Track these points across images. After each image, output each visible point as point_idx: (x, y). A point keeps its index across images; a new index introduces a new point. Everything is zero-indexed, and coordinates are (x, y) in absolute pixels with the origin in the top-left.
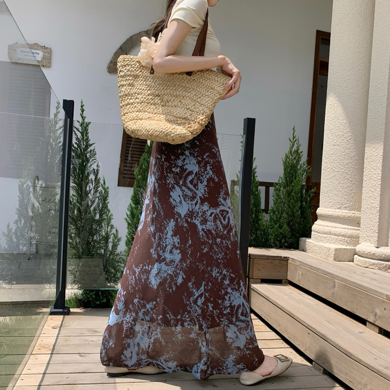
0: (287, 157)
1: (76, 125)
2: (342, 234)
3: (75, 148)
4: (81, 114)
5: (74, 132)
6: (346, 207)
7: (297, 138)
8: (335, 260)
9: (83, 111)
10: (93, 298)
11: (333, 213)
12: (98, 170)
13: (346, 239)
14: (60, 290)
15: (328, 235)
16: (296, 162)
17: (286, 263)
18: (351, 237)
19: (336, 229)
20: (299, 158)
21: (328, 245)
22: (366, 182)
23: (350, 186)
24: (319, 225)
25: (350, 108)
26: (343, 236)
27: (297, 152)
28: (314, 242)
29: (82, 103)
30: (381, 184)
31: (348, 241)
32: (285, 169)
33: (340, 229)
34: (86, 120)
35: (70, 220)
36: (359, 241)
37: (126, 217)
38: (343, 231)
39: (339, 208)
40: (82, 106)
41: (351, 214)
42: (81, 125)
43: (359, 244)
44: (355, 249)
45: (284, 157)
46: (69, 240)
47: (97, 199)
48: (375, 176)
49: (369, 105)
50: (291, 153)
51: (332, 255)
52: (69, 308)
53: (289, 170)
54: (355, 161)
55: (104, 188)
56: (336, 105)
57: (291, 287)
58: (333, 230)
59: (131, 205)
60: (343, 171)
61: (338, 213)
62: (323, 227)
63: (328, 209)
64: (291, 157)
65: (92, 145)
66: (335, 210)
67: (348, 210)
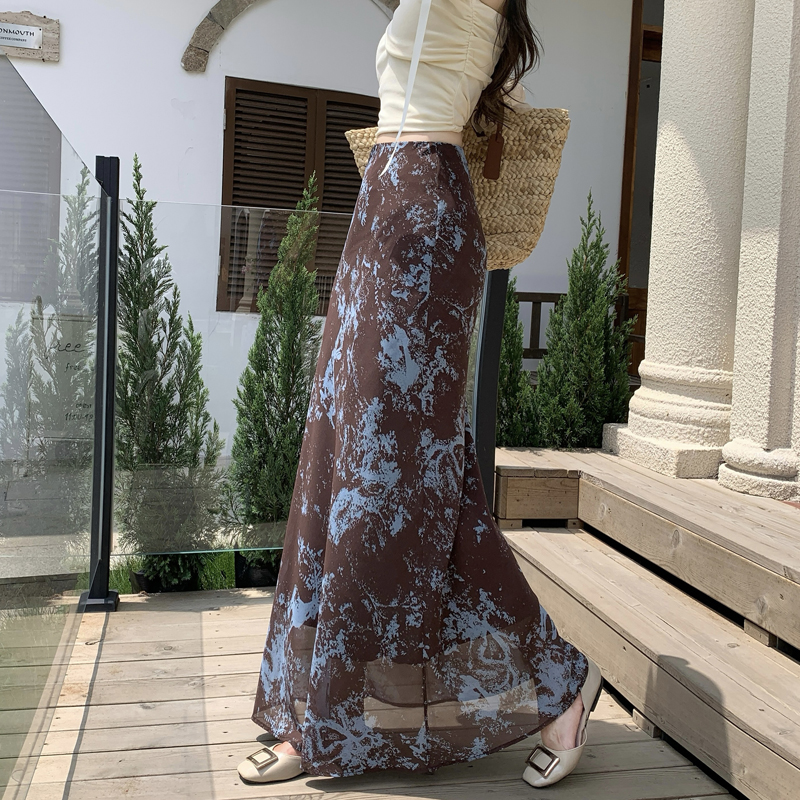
0: (577, 258)
1: (126, 208)
2: (692, 419)
3: (125, 257)
4: (134, 185)
5: (121, 225)
6: (700, 361)
7: (596, 216)
8: (678, 475)
9: (138, 178)
10: (165, 572)
11: (673, 373)
12: (176, 304)
13: (703, 429)
14: (100, 558)
15: (663, 422)
16: (595, 268)
17: (575, 484)
18: (711, 425)
19: (679, 409)
20: (602, 258)
21: (663, 443)
22: (743, 311)
23: (709, 318)
24: (643, 399)
25: (707, 154)
26: (695, 423)
27: (596, 246)
28: (633, 435)
29: (136, 160)
30: (774, 317)
31: (706, 435)
32: (573, 282)
33: (689, 409)
34: (146, 199)
35: (118, 408)
36: (728, 433)
37: (237, 397)
38: (696, 414)
39: (687, 363)
40: (137, 169)
41: (712, 376)
42: (137, 209)
43: (728, 440)
44: (720, 451)
45: (571, 257)
46: (116, 451)
47: (176, 362)
48: (762, 300)
49: (747, 150)
50: (584, 249)
51: (673, 466)
52: (117, 594)
53: (580, 284)
54: (719, 267)
55: (191, 339)
56: (677, 148)
57: (586, 536)
58: (674, 411)
59: (247, 370)
60: (695, 287)
61: (684, 375)
62: (652, 404)
63: (663, 365)
64: (584, 257)
65: (160, 250)
66: (678, 367)
67: (706, 367)
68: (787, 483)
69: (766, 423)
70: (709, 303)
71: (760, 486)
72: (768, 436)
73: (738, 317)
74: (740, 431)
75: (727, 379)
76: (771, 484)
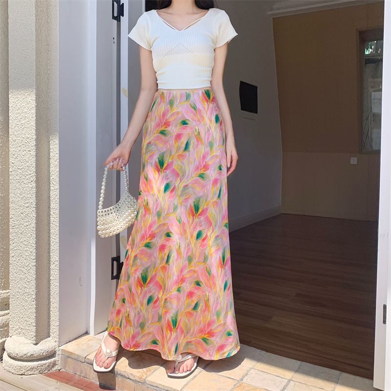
68: (50, 361)
69: (34, 329)
71: (32, 368)
72: (35, 336)
73: (11, 262)
74: (16, 332)
75: (5, 296)
76: (39, 365)
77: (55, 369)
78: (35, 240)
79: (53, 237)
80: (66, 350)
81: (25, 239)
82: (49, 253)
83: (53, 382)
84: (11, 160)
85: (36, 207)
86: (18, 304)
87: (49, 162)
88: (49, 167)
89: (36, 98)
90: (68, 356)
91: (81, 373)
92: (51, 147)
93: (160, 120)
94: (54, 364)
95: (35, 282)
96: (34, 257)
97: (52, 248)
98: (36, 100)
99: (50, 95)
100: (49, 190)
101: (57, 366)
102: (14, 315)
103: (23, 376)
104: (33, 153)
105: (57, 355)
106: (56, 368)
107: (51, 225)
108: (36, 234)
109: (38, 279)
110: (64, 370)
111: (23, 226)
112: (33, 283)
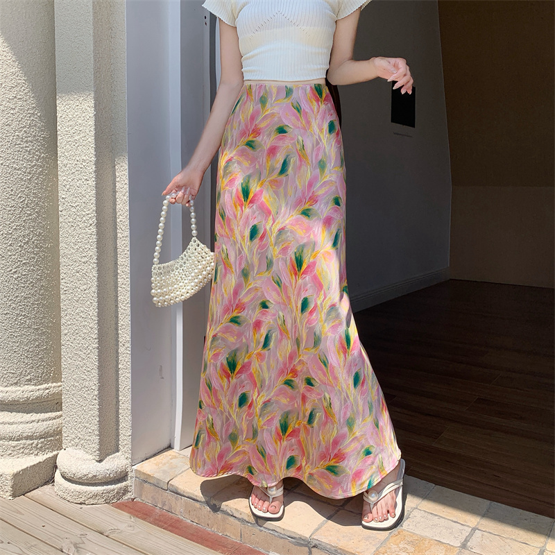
2: (25, 435)
6: (30, 380)
11: (2, 395)
13: (36, 442)
18: (44, 436)
19: (12, 428)
23: (35, 340)
26: (27, 438)
31: (39, 445)
33: (21, 426)
36: (61, 443)
38: (27, 429)
39: (16, 384)
41: (41, 392)
60: (18, 312)
61: (14, 395)
66: (7, 389)
67: (35, 385)
68: (119, 485)
69: (97, 439)
70: (33, 327)
71: (96, 495)
72: (99, 450)
73: (63, 343)
74: (72, 442)
75: (56, 390)
76: (105, 491)
77: (126, 498)
78: (97, 310)
79: (122, 307)
80: (142, 470)
81: (82, 309)
82: (117, 329)
83: (125, 516)
84: (62, 194)
85: (97, 263)
86: (73, 403)
87: (115, 196)
88: (115, 204)
89: (95, 104)
90: (145, 480)
91: (164, 504)
92: (117, 174)
93: (247, 127)
94: (126, 491)
95: (97, 371)
96: (96, 336)
97: (121, 322)
98: (95, 107)
99: (115, 99)
100: (116, 238)
101: (129, 494)
102: (68, 419)
103: (83, 506)
104: (92, 183)
105: (129, 478)
106: (129, 496)
107: (119, 289)
108: (98, 302)
109: (101, 368)
110: (139, 500)
111: (79, 290)
112: (95, 373)
